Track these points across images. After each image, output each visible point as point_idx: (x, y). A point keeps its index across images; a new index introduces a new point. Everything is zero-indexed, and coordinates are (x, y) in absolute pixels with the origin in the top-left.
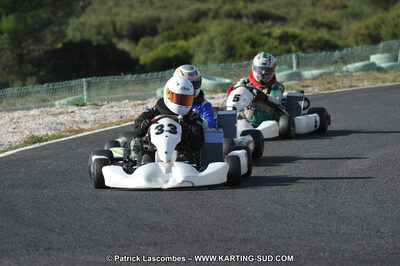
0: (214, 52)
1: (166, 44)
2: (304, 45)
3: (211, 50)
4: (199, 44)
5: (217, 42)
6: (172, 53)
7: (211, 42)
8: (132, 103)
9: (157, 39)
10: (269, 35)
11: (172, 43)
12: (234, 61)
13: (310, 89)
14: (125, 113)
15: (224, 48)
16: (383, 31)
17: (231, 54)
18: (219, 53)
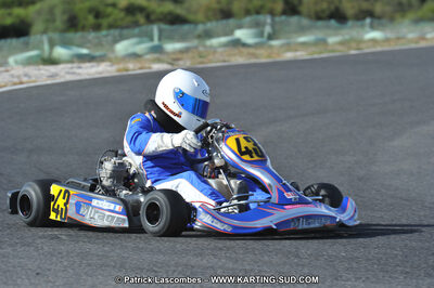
0: (54, 21)
2: (153, 17)
3: (51, 19)
4: (39, 13)
5: (58, 12)
6: (8, 21)
7: (51, 11)
10: (114, 5)
11: (8, 11)
12: (76, 31)
13: (181, 63)
15: (65, 17)
16: (236, 7)
17: (73, 24)
18: (59, 23)
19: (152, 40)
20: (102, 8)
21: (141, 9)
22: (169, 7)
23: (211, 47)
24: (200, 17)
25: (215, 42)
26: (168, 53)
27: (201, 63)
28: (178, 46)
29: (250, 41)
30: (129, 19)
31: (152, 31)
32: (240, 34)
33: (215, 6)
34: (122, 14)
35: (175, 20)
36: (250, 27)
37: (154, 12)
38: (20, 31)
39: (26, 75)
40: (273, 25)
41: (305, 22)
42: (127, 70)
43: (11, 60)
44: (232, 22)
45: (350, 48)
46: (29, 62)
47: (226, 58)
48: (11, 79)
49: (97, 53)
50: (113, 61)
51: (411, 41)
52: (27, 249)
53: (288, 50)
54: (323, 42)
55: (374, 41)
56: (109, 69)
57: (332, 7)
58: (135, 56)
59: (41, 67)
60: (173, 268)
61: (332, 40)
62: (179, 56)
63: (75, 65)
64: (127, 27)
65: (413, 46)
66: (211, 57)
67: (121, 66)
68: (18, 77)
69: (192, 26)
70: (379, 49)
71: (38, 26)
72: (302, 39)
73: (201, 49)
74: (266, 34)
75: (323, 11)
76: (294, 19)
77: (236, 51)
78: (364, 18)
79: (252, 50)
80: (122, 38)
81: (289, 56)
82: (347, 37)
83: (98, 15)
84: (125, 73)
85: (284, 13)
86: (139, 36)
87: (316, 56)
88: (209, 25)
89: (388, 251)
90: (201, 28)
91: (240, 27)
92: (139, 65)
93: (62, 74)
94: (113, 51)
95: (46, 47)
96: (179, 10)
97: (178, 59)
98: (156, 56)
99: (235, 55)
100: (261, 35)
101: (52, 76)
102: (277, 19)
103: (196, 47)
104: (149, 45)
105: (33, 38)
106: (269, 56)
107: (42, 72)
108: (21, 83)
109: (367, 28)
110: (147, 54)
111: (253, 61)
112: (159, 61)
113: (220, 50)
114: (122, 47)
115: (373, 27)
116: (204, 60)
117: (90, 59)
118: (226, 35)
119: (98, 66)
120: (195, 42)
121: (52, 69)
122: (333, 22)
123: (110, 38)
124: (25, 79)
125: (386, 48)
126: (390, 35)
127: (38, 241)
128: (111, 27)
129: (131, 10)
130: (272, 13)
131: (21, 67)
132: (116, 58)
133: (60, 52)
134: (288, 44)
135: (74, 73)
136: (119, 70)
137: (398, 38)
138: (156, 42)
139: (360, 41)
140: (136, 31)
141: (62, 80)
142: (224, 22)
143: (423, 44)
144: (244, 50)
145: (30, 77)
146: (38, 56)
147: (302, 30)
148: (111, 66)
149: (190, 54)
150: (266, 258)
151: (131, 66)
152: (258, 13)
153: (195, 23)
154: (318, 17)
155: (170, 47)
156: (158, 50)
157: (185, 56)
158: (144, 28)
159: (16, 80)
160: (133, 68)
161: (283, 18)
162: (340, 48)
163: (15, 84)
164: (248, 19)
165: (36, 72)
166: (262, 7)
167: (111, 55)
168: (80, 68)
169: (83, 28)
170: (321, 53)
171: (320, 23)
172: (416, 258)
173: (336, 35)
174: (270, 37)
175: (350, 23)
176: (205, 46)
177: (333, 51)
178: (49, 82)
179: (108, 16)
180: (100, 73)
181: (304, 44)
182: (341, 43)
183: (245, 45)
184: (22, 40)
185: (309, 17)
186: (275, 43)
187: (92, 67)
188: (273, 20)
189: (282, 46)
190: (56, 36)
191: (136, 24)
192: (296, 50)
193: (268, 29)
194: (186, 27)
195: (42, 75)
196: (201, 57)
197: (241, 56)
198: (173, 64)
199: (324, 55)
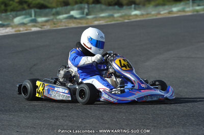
19: (31, 16)
20: (7, 2)
21: (26, 2)
23: (59, 19)
24: (54, 5)
25: (61, 17)
26: (38, 23)
27: (55, 27)
28: (44, 19)
29: (78, 16)
30: (20, 7)
31: (31, 12)
32: (73, 13)
34: (17, 5)
35: (42, 7)
36: (77, 10)
37: (31, 3)
40: (88, 9)
41: (103, 7)
42: (20, 31)
44: (69, 7)
45: (125, 19)
47: (67, 25)
49: (6, 23)
50: (13, 27)
51: (153, 15)
53: (96, 21)
54: (112, 16)
55: (136, 15)
56: (11, 30)
58: (23, 24)
60: (43, 126)
61: (116, 15)
62: (44, 24)
64: (19, 11)
65: (155, 17)
66: (59, 24)
67: (17, 29)
69: (50, 10)
70: (138, 19)
72: (102, 15)
73: (54, 20)
74: (85, 13)
75: (111, 2)
76: (98, 6)
77: (71, 21)
78: (131, 5)
79: (78, 21)
80: (17, 16)
81: (96, 23)
82: (123, 14)
84: (19, 32)
85: (93, 3)
86: (25, 14)
87: (109, 23)
88: (58, 9)
89: (146, 116)
90: (54, 10)
91: (73, 10)
92: (25, 29)
94: (13, 22)
97: (44, 26)
98: (33, 24)
99: (71, 23)
100: (83, 13)
102: (90, 6)
103: (52, 20)
104: (30, 19)
106: (87, 23)
109: (133, 10)
110: (29, 23)
111: (80, 25)
112: (35, 26)
113: (64, 20)
114: (17, 20)
115: (135, 9)
116: (55, 26)
117: (2, 26)
118: (66, 13)
119: (6, 29)
120: (52, 17)
122: (116, 7)
125: (142, 19)
126: (144, 13)
128: (12, 10)
129: (21, 2)
130: (88, 3)
132: (15, 25)
134: (96, 18)
136: (16, 31)
137: (148, 14)
138: (33, 17)
139: (130, 16)
140: (24, 12)
142: (65, 7)
143: (159, 17)
144: (75, 20)
147: (102, 11)
148: (12, 29)
149: (49, 23)
150: (88, 120)
151: (21, 29)
152: (81, 3)
153: (52, 8)
154: (110, 4)
155: (40, 19)
156: (34, 21)
157: (47, 24)
158: (27, 11)
160: (22, 30)
161: (93, 5)
162: (121, 19)
164: (76, 6)
166: (83, 0)
167: (12, 24)
170: (111, 21)
171: (110, 7)
172: (159, 119)
173: (118, 13)
174: (87, 14)
175: (125, 7)
176: (56, 19)
177: (117, 20)
179: (10, 5)
180: (7, 33)
181: (103, 17)
182: (121, 17)
183: (75, 18)
185: (105, 4)
186: (89, 17)
187: (3, 30)
188: (88, 6)
189: (93, 18)
191: (24, 9)
192: (100, 20)
193: (86, 11)
194: (47, 10)
196: (54, 24)
197: (74, 24)
198: (41, 28)
199: (113, 22)
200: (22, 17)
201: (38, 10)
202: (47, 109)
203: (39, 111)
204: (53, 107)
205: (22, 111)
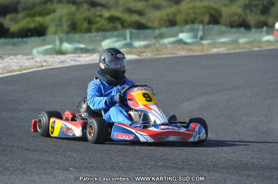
0: (62, 26)
1: (28, 19)
2: (125, 24)
3: (60, 25)
4: (52, 20)
5: (64, 19)
6: (32, 25)
7: (60, 19)
8: (25, 57)
9: (20, 15)
10: (101, 16)
11: (32, 19)
12: (75, 33)
13: (145, 54)
14: (22, 64)
15: (69, 23)
16: (179, 18)
17: (74, 28)
18: (65, 27)
19: (125, 39)
20: (93, 18)
21: (118, 19)
22: (135, 18)
23: (164, 44)
24: (156, 24)
25: (166, 41)
26: (136, 48)
27: (158, 55)
28: (142, 43)
29: (189, 41)
30: (110, 25)
31: (126, 33)
32: (182, 36)
33: (165, 17)
34: (106, 22)
35: (141, 27)
36: (188, 31)
37: (126, 21)
38: (40, 32)
39: (45, 61)
40: (204, 31)
41: (223, 28)
43: (35, 51)
44: (176, 28)
45: (254, 47)
46: (46, 53)
47: (174, 52)
48: (35, 64)
49: (90, 47)
52: (48, 177)
53: (214, 47)
54: (236, 42)
55: (268, 42)
57: (241, 19)
59: (55, 56)
61: (241, 41)
62: (143, 50)
63: (76, 55)
64: (109, 30)
66: (164, 51)
68: (40, 62)
69: (151, 31)
70: (272, 47)
71: (51, 29)
72: (223, 40)
73: (157, 45)
74: (199, 37)
75: (235, 22)
76: (216, 28)
77: (180, 47)
78: (262, 27)
79: (190, 47)
80: (105, 38)
81: (215, 51)
82: (251, 39)
83: (90, 22)
85: (209, 23)
86: (117, 36)
87: (232, 51)
88: (163, 30)
90: (157, 32)
91: (182, 32)
93: (69, 60)
94: (100, 45)
95: (58, 43)
96: (142, 20)
97: (143, 52)
98: (128, 49)
99: (179, 50)
100: (196, 37)
101: (62, 62)
102: (206, 27)
103: (154, 44)
104: (124, 42)
105: (48, 37)
106: (202, 51)
107: (56, 59)
108: (42, 66)
109: (264, 34)
110: (122, 48)
111: (192, 54)
112: (130, 53)
113: (169, 46)
114: (106, 44)
115: (268, 33)
116: (158, 53)
117: (85, 51)
118: (173, 36)
119: (91, 56)
120: (153, 41)
121: (62, 57)
122: (242, 29)
123: (98, 38)
124: (44, 64)
127: (55, 172)
128: (98, 30)
129: (112, 19)
130: (201, 22)
131: (41, 56)
133: (66, 46)
134: (214, 43)
135: (76, 60)
138: (128, 40)
139: (261, 42)
140: (116, 33)
141: (68, 65)
142: (172, 28)
144: (186, 46)
145: (48, 62)
146: (52, 49)
147: (222, 34)
149: (151, 49)
152: (193, 22)
153: (153, 29)
154: (232, 26)
155: (137, 44)
156: (129, 45)
157: (147, 50)
158: (120, 32)
159: (39, 64)
161: (210, 26)
162: (248, 46)
163: (38, 67)
164: (188, 27)
165: (51, 59)
166: (196, 19)
167: (99, 49)
168: (80, 57)
169: (80, 31)
170: (235, 49)
171: (234, 30)
173: (244, 37)
174: (202, 38)
175: (253, 30)
176: (159, 43)
177: (244, 48)
178: (60, 66)
179: (97, 23)
180: (93, 60)
181: (223, 43)
182: (247, 43)
183: (185, 43)
184: (42, 38)
185: (226, 25)
186: (205, 42)
187: (88, 56)
188: (204, 27)
189: (210, 44)
190: (64, 36)
191: (115, 29)
192: (220, 47)
193: (200, 33)
194: (148, 31)
195: (55, 61)
196: (157, 50)
197: (183, 50)
198: (139, 55)
199: (237, 51)
200: (114, 39)
201: (134, 31)
202: (149, 168)
203: (138, 171)
204: (157, 165)
205: (114, 170)
